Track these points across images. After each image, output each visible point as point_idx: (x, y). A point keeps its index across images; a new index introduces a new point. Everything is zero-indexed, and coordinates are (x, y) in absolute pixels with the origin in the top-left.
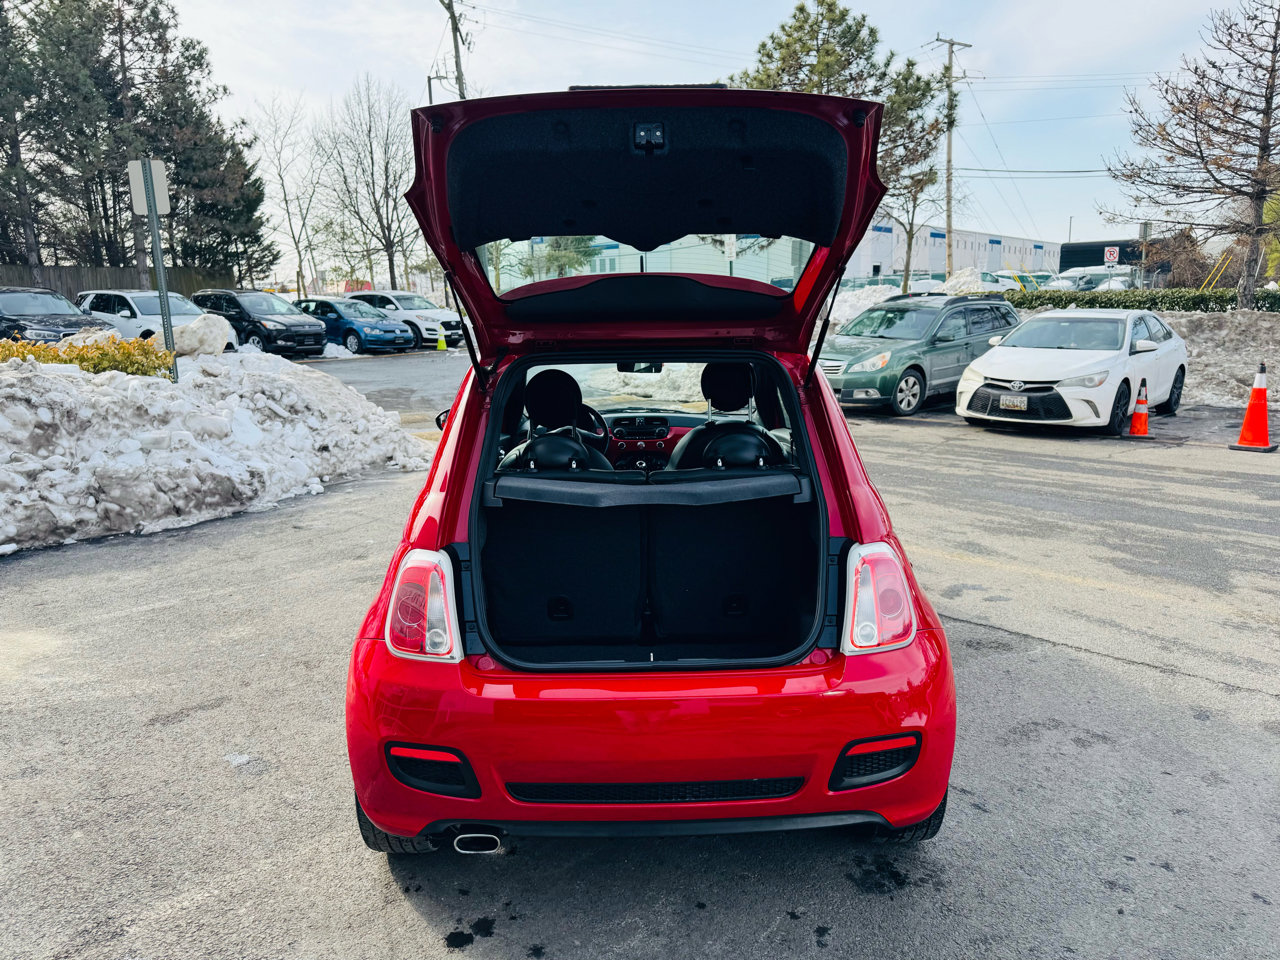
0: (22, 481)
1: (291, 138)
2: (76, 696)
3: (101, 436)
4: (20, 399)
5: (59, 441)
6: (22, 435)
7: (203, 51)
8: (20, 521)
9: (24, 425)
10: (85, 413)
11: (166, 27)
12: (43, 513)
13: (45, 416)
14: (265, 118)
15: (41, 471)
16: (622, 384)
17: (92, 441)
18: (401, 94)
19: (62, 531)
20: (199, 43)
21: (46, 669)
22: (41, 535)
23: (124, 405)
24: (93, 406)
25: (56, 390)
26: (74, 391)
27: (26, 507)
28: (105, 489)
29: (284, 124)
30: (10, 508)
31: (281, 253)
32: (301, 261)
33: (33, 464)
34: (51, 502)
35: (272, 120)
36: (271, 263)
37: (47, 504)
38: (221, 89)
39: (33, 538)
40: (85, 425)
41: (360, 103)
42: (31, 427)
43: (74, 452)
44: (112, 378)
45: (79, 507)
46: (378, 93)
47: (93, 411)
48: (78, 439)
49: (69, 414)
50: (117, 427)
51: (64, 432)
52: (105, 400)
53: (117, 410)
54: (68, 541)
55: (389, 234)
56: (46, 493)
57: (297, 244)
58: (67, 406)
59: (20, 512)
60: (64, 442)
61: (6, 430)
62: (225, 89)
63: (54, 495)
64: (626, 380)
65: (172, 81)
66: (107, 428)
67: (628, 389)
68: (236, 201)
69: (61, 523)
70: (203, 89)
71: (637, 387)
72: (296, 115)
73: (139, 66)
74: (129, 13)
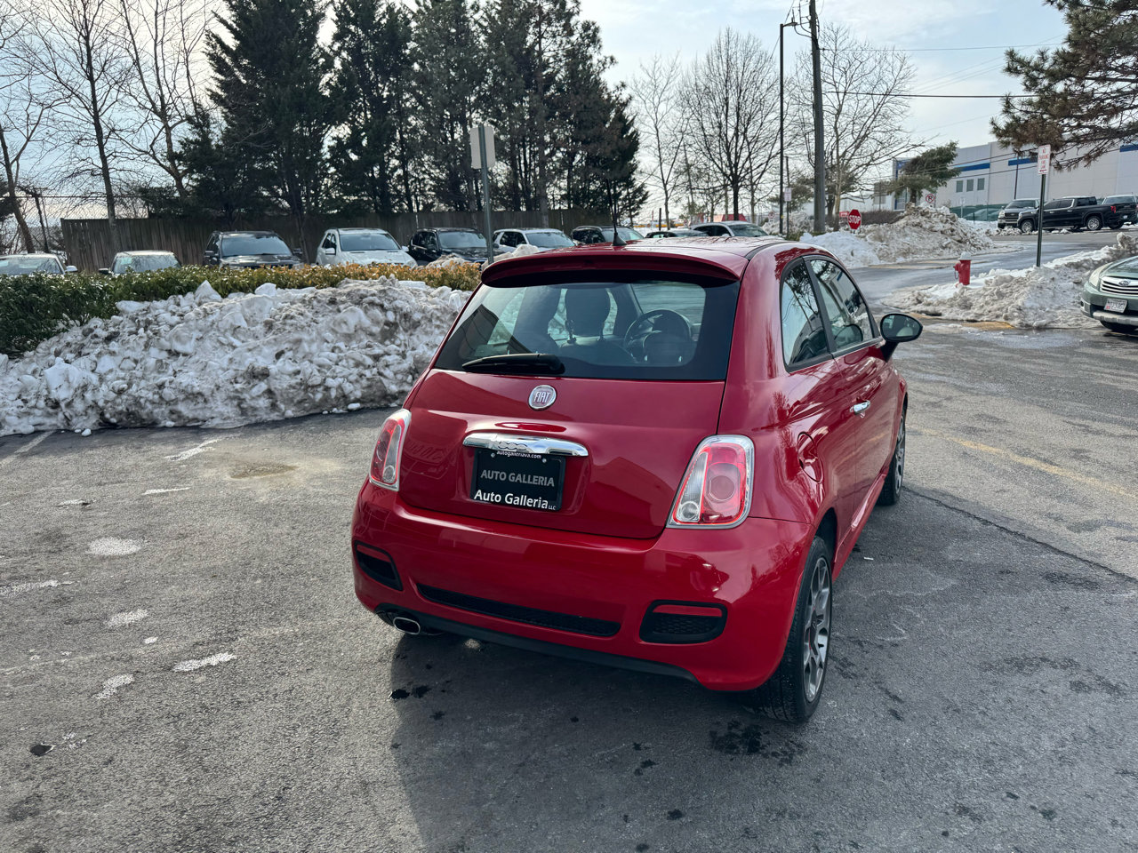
0: (369, 361)
1: (666, 94)
2: (322, 501)
3: (426, 333)
4: (377, 305)
5: (398, 336)
6: (376, 329)
7: (597, 30)
8: (364, 388)
9: (378, 323)
10: (417, 316)
11: (570, 15)
12: (379, 384)
13: (391, 317)
14: (648, 79)
15: (382, 355)
16: (916, 302)
17: (420, 336)
18: (756, 44)
19: (389, 397)
20: (594, 24)
21: (320, 483)
22: (377, 399)
23: (444, 311)
24: (423, 311)
25: (400, 299)
26: (413, 300)
27: (368, 379)
28: (419, 370)
29: (662, 82)
30: (359, 379)
31: (649, 194)
32: (667, 199)
33: (377, 351)
34: (385, 377)
35: (653, 81)
36: (641, 202)
37: (382, 378)
38: (608, 60)
39: (372, 401)
40: (416, 325)
41: (719, 57)
42: (382, 325)
43: (407, 343)
44: (442, 292)
45: (403, 382)
46: (736, 46)
47: (422, 315)
48: (411, 335)
49: (406, 316)
50: (438, 327)
51: (401, 329)
52: (431, 307)
53: (439, 314)
54: (393, 405)
55: (736, 171)
56: (382, 371)
57: (665, 185)
58: (405, 310)
59: (364, 382)
60: (402, 336)
61: (367, 326)
62: (612, 59)
63: (387, 372)
64: (919, 299)
65: (576, 57)
66: (431, 327)
67: (920, 307)
68: (613, 152)
69: (389, 392)
70: (594, 61)
71: (929, 304)
72: (672, 73)
73: (551, 48)
74: (547, 7)
